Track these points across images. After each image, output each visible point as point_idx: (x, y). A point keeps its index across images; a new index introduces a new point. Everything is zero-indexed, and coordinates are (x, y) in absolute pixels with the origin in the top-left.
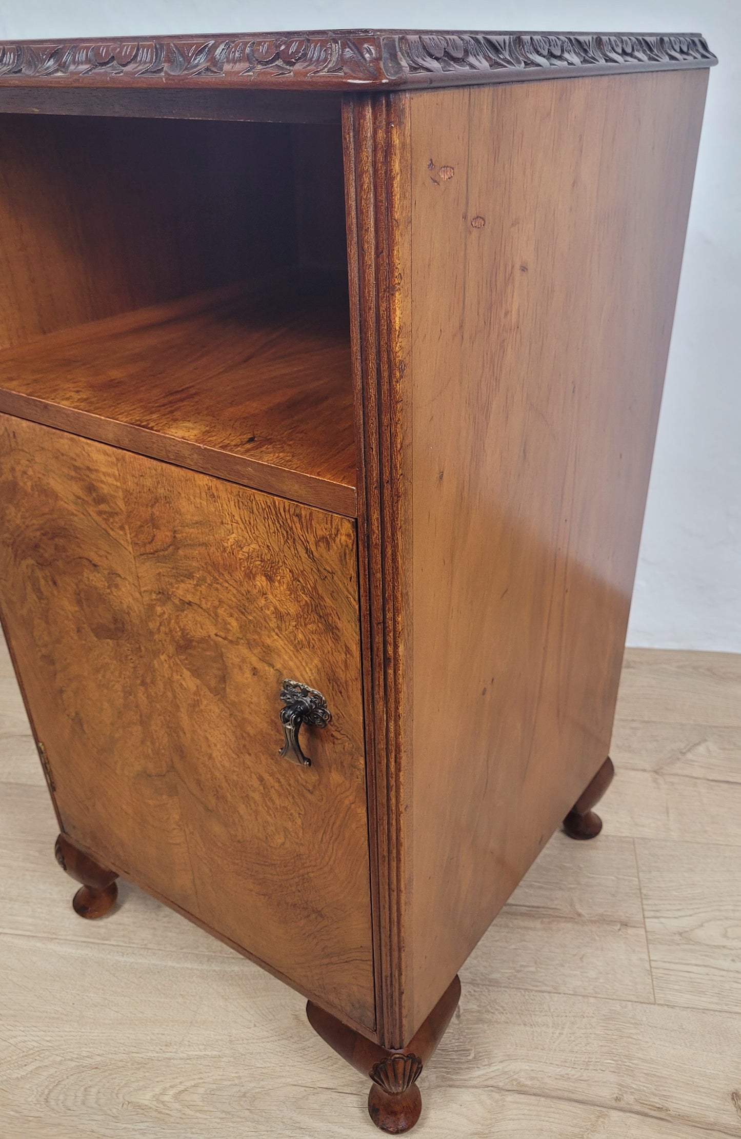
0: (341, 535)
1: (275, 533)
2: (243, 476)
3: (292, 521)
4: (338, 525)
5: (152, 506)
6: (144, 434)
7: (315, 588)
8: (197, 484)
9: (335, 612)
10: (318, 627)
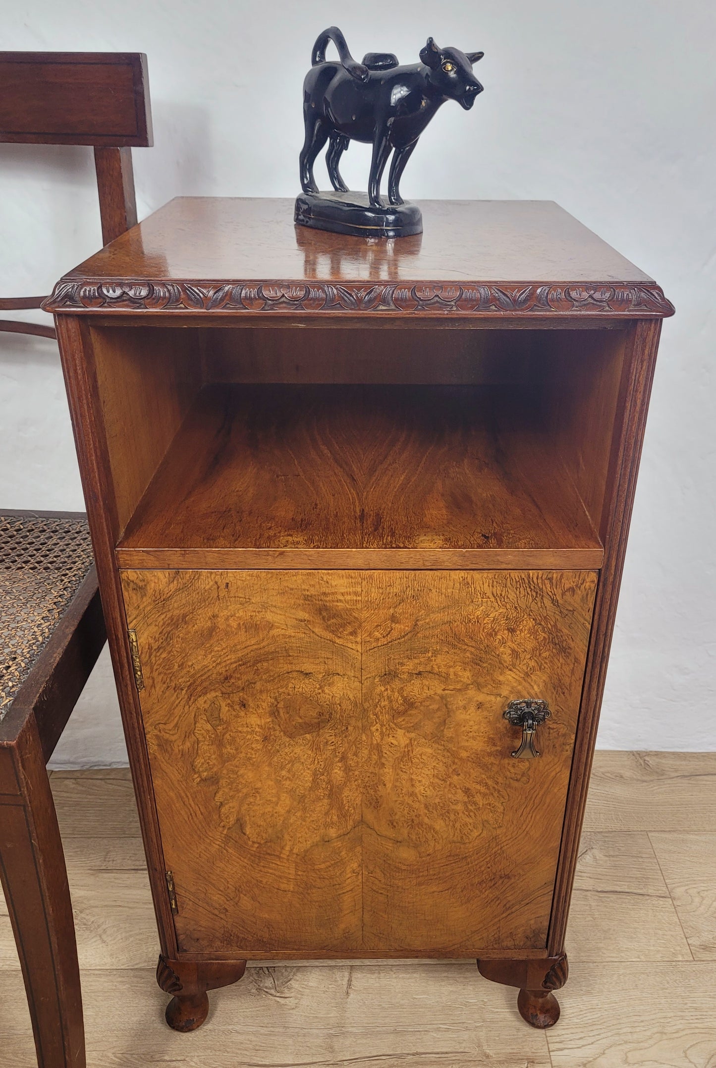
0: (586, 582)
1: (524, 596)
2: (502, 562)
3: (543, 583)
4: (585, 577)
5: (395, 607)
6: (400, 553)
7: (555, 626)
8: (452, 579)
9: (570, 637)
10: (552, 652)
